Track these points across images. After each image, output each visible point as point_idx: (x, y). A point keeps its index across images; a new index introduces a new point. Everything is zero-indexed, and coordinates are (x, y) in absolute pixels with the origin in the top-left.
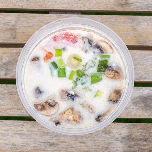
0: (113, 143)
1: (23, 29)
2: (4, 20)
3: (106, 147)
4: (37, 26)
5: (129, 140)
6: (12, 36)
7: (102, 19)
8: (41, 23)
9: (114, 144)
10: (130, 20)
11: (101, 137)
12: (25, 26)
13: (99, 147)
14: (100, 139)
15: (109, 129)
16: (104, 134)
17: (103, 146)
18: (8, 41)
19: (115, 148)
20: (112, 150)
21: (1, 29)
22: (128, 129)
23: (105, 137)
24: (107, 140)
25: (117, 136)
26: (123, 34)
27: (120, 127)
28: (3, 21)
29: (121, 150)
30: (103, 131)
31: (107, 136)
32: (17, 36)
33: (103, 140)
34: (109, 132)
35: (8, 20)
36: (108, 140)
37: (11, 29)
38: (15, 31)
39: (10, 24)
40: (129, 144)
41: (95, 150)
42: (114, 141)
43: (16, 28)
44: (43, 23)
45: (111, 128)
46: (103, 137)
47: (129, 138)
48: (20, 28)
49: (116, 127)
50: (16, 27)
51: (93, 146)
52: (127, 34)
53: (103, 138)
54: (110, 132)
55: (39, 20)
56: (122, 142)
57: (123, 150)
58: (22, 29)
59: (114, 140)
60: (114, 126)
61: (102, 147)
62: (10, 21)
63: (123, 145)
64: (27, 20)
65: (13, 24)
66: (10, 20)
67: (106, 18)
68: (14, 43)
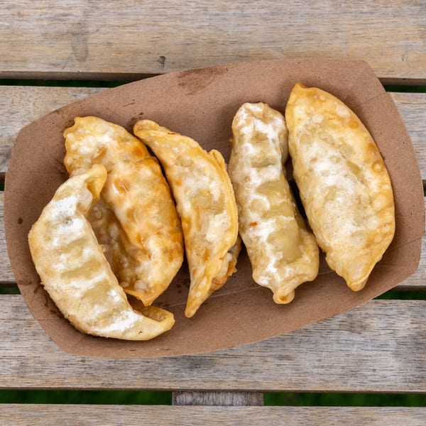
0: (373, 358)
1: (108, 33)
2: (52, 7)
3: (353, 369)
4: (148, 25)
5: (418, 349)
6: (76, 54)
7: (334, 5)
8: (159, 17)
9: (374, 361)
10: (413, 8)
11: (338, 341)
12: (112, 23)
13: (333, 371)
14: (336, 347)
15: (359, 317)
16: (346, 332)
17: (343, 368)
18: (64, 68)
19: (377, 371)
20: (370, 378)
21: (44, 32)
22: (415, 317)
23: (349, 342)
24: (355, 349)
25: (383, 339)
26: (394, 47)
27: (390, 312)
28: (50, 11)
29: (398, 377)
30: (344, 323)
31: (354, 339)
32: (90, 53)
33: (343, 349)
34: (362, 327)
35: (63, 8)
36: (356, 351)
37: (74, 34)
38: (85, 40)
39: (68, 19)
40: (417, 359)
41: (322, 377)
42: (375, 353)
43: (86, 30)
44: (164, 17)
45: (367, 316)
46: (344, 342)
47: (417, 343)
48: (98, 30)
49: (380, 312)
50: (88, 27)
51: (315, 367)
52: (407, 46)
53: (342, 345)
54: (364, 328)
55: (153, 9)
56: (397, 354)
57: (401, 377)
58: (104, 34)
59: (376, 349)
60: (375, 309)
61: (339, 371)
62: (70, 11)
63: (400, 363)
64: (119, 8)
65: (77, 20)
66: (70, 8)
67: (344, 3)
68: (82, 73)
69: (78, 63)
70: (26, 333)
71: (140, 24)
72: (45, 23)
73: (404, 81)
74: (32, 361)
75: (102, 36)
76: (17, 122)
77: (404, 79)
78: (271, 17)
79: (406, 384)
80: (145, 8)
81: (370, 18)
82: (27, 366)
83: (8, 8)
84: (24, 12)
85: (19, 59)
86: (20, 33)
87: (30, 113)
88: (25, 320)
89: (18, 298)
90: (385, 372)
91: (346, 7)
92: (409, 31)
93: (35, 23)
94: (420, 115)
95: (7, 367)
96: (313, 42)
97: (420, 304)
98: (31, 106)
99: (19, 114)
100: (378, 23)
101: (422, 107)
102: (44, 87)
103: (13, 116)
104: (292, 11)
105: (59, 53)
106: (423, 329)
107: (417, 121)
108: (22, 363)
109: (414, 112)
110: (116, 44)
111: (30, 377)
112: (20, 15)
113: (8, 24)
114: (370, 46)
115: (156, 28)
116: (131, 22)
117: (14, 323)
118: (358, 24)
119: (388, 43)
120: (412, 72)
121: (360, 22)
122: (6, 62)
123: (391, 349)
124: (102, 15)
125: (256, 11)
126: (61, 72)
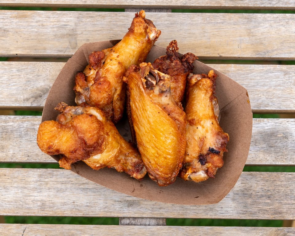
69: (72, 50)
70: (45, 188)
71: (104, 29)
72: (55, 29)
73: (239, 58)
74: (48, 202)
75: (84, 36)
76: (41, 80)
77: (239, 57)
78: (171, 25)
79: (238, 215)
80: (107, 21)
81: (222, 26)
82: (45, 205)
83: (37, 22)
84: (45, 24)
85: (42, 48)
86: (42, 34)
87: (47, 76)
88: (44, 181)
89: (41, 170)
90: (227, 209)
91: (210, 20)
92: (242, 32)
93: (50, 29)
94: (247, 76)
95: (36, 205)
96: (192, 38)
97: (246, 174)
98: (48, 72)
99: (42, 76)
100: (226, 28)
101: (248, 71)
102: (55, 63)
103: (39, 77)
104: (182, 22)
105: (62, 45)
106: (247, 187)
107: (245, 79)
108: (43, 203)
109: (244, 75)
110: (91, 40)
111: (47, 211)
112: (42, 25)
113: (37, 30)
114: (221, 40)
115: (112, 31)
116: (99, 29)
117: (39, 183)
118: (215, 29)
119: (231, 38)
120: (243, 54)
121: (216, 28)
122: (36, 49)
123: (230, 197)
124: (84, 25)
125: (163, 22)
126: (63, 55)
